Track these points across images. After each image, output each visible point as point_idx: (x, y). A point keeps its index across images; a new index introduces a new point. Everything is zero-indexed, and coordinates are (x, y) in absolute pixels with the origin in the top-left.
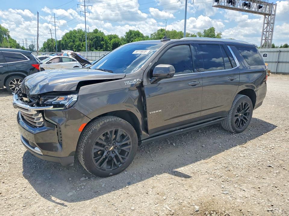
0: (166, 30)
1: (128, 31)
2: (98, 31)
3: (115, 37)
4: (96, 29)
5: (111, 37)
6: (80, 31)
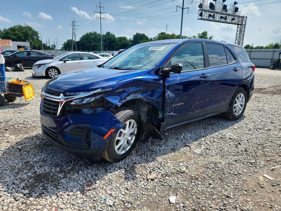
0: (167, 34)
1: (135, 34)
2: (110, 33)
3: (124, 38)
4: (108, 32)
5: (121, 39)
6: (95, 34)
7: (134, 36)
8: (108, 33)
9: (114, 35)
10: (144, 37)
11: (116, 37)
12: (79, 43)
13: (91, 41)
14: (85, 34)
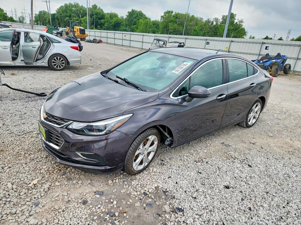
2: (97, 6)
4: (95, 5)
5: (113, 16)
6: (76, 6)
7: (128, 12)
8: (95, 7)
9: (102, 10)
10: (141, 16)
11: (105, 13)
12: (55, 17)
13: (73, 14)
14: (63, 5)
